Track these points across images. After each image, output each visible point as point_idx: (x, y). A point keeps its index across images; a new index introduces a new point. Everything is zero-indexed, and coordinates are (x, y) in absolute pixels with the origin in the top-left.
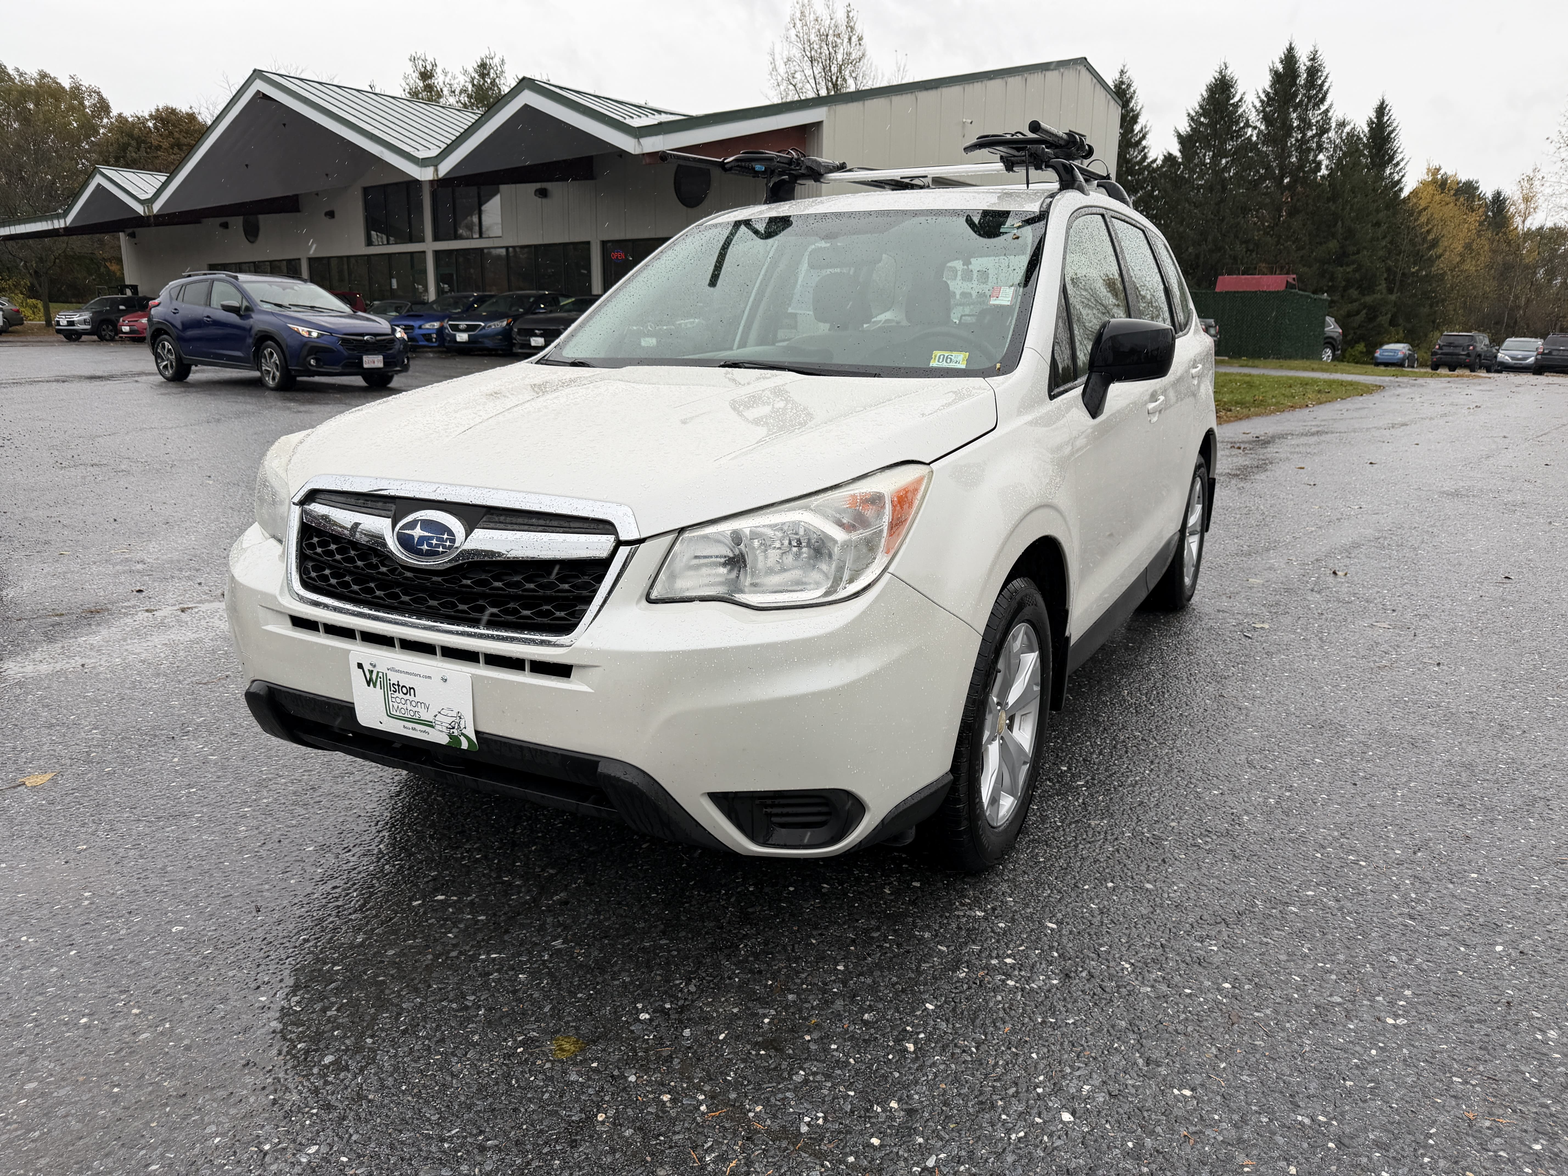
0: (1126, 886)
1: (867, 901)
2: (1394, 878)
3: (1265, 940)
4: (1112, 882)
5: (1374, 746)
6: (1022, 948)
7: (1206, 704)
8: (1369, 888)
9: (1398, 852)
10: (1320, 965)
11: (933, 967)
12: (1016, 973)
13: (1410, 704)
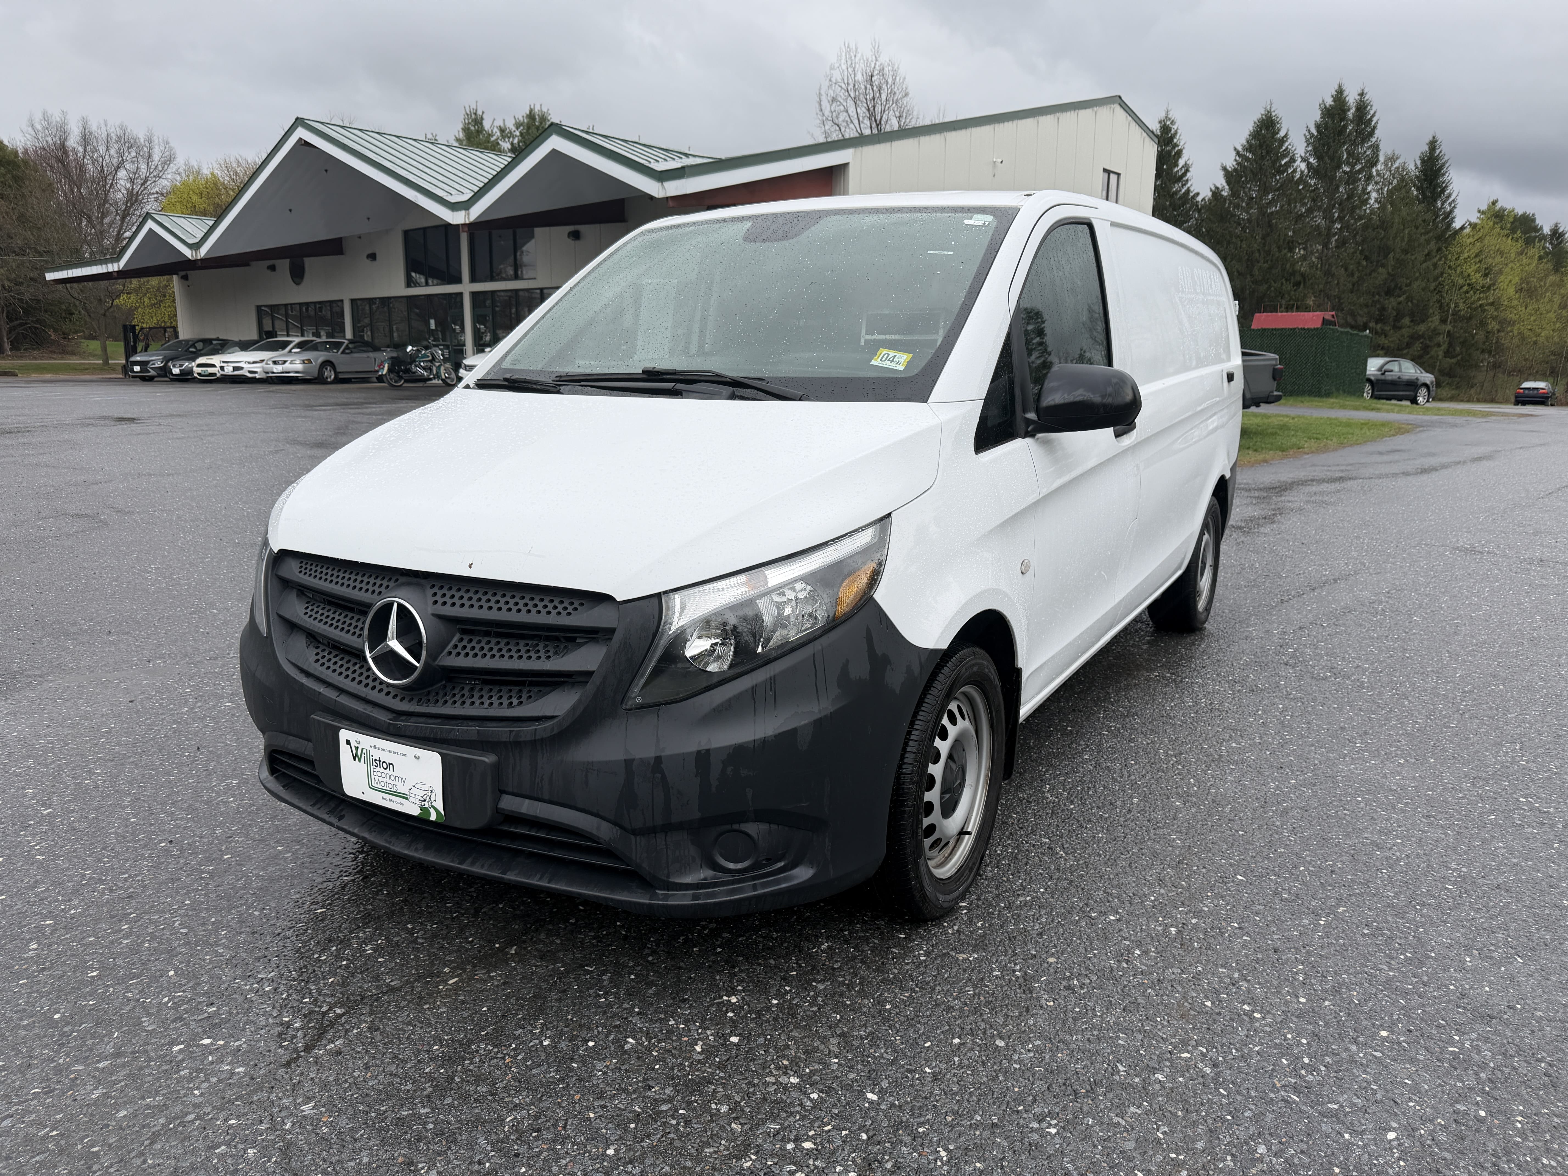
0: (974, 1043)
1: (671, 1060)
2: (1289, 1036)
3: (1116, 1120)
4: (959, 1037)
5: (1308, 859)
6: (830, 1127)
7: (1132, 804)
8: (1257, 1049)
9: (1302, 1000)
10: (1173, 1156)
11: (715, 1152)
12: (811, 1162)
13: (1362, 805)
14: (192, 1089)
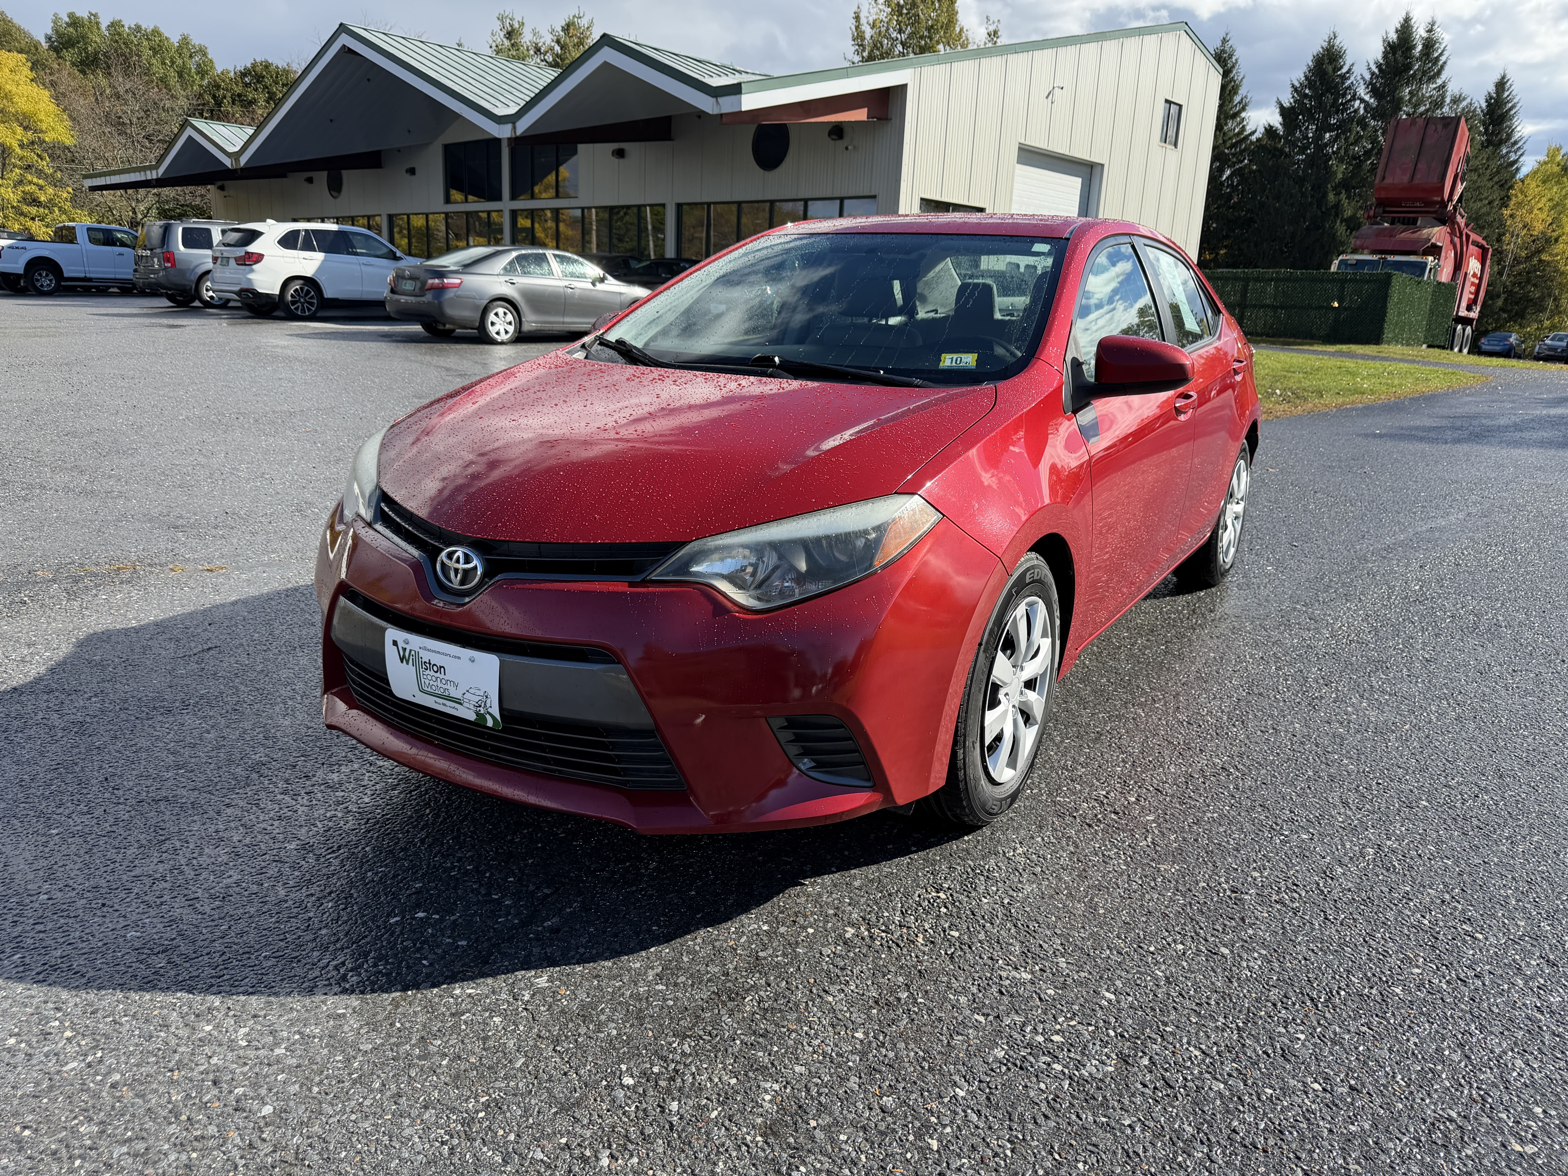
14: (421, 959)
